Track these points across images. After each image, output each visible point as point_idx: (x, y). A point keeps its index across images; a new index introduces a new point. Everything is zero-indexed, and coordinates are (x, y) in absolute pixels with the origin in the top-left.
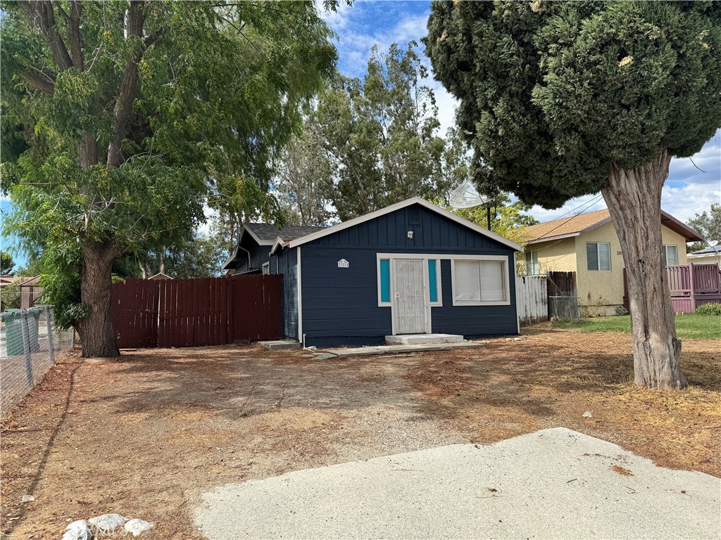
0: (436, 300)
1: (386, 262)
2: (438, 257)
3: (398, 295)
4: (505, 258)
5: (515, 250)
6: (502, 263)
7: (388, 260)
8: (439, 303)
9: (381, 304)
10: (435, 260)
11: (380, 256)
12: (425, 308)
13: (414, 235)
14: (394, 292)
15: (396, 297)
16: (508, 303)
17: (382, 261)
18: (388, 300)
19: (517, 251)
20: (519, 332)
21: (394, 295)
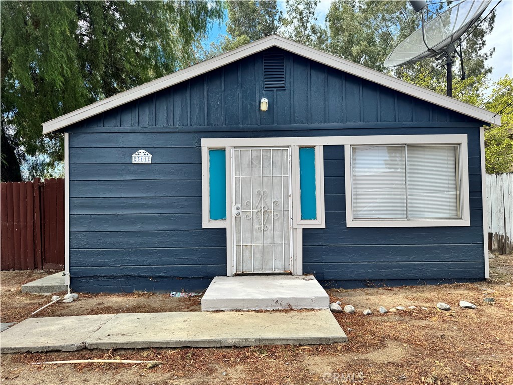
0: (313, 217)
1: (219, 155)
2: (319, 142)
3: (238, 208)
4: (462, 139)
5: (481, 123)
6: (455, 148)
7: (223, 151)
8: (319, 222)
9: (208, 223)
10: (312, 149)
11: (207, 143)
12: (291, 231)
13: (270, 105)
14: (232, 203)
15: (235, 212)
16: (465, 221)
17: (212, 151)
18: (223, 216)
19: (488, 124)
20: (487, 276)
21: (232, 209)
